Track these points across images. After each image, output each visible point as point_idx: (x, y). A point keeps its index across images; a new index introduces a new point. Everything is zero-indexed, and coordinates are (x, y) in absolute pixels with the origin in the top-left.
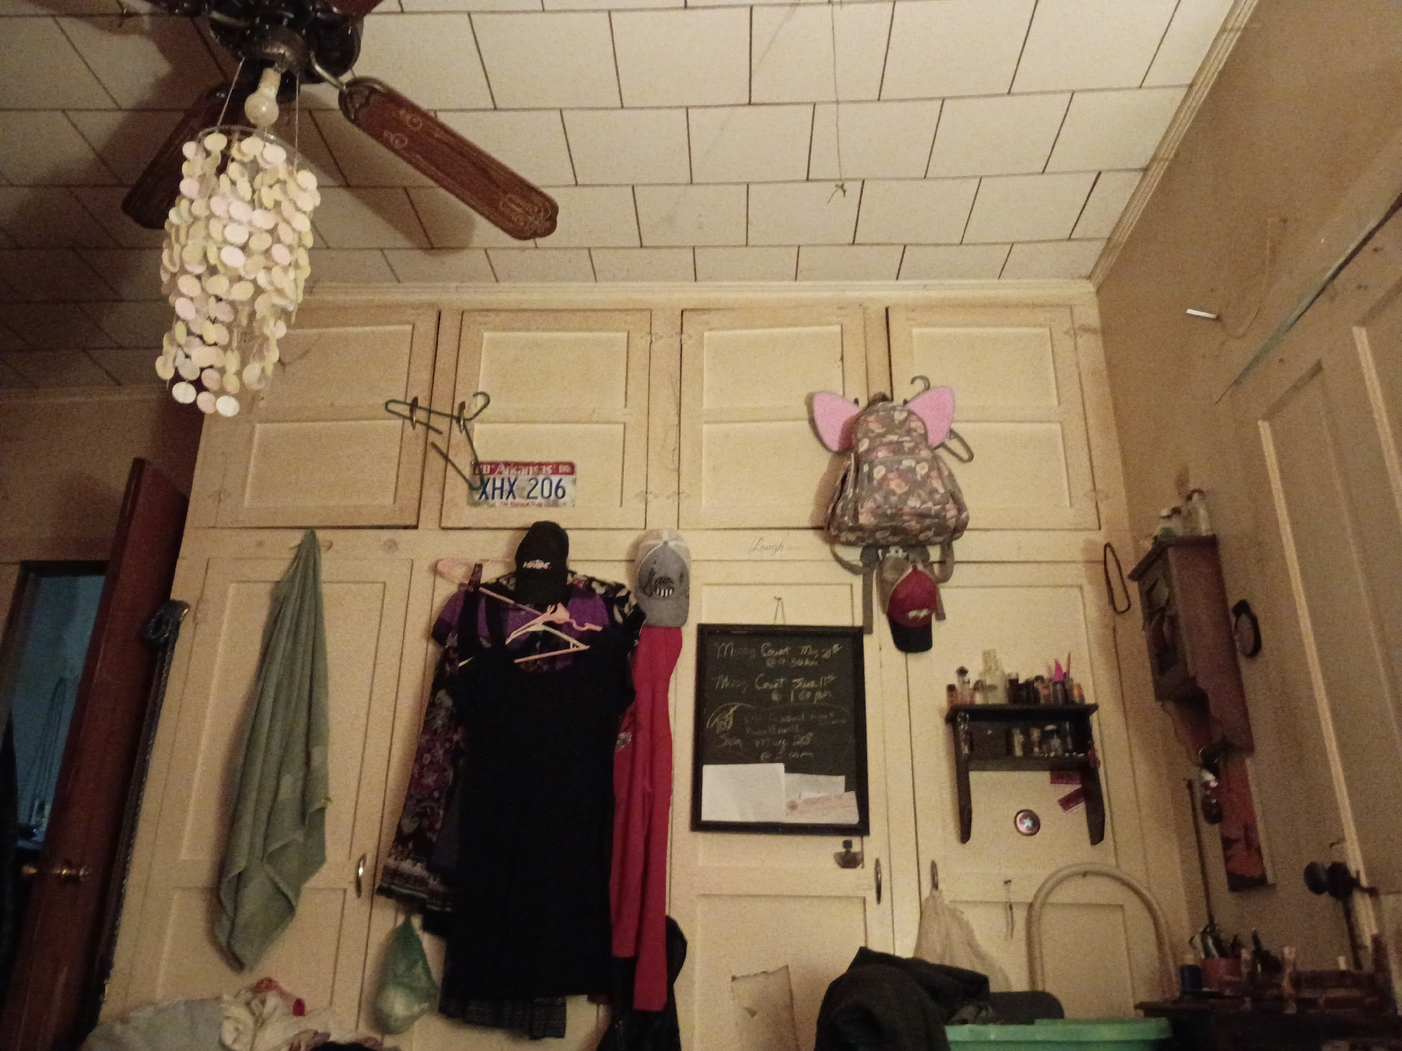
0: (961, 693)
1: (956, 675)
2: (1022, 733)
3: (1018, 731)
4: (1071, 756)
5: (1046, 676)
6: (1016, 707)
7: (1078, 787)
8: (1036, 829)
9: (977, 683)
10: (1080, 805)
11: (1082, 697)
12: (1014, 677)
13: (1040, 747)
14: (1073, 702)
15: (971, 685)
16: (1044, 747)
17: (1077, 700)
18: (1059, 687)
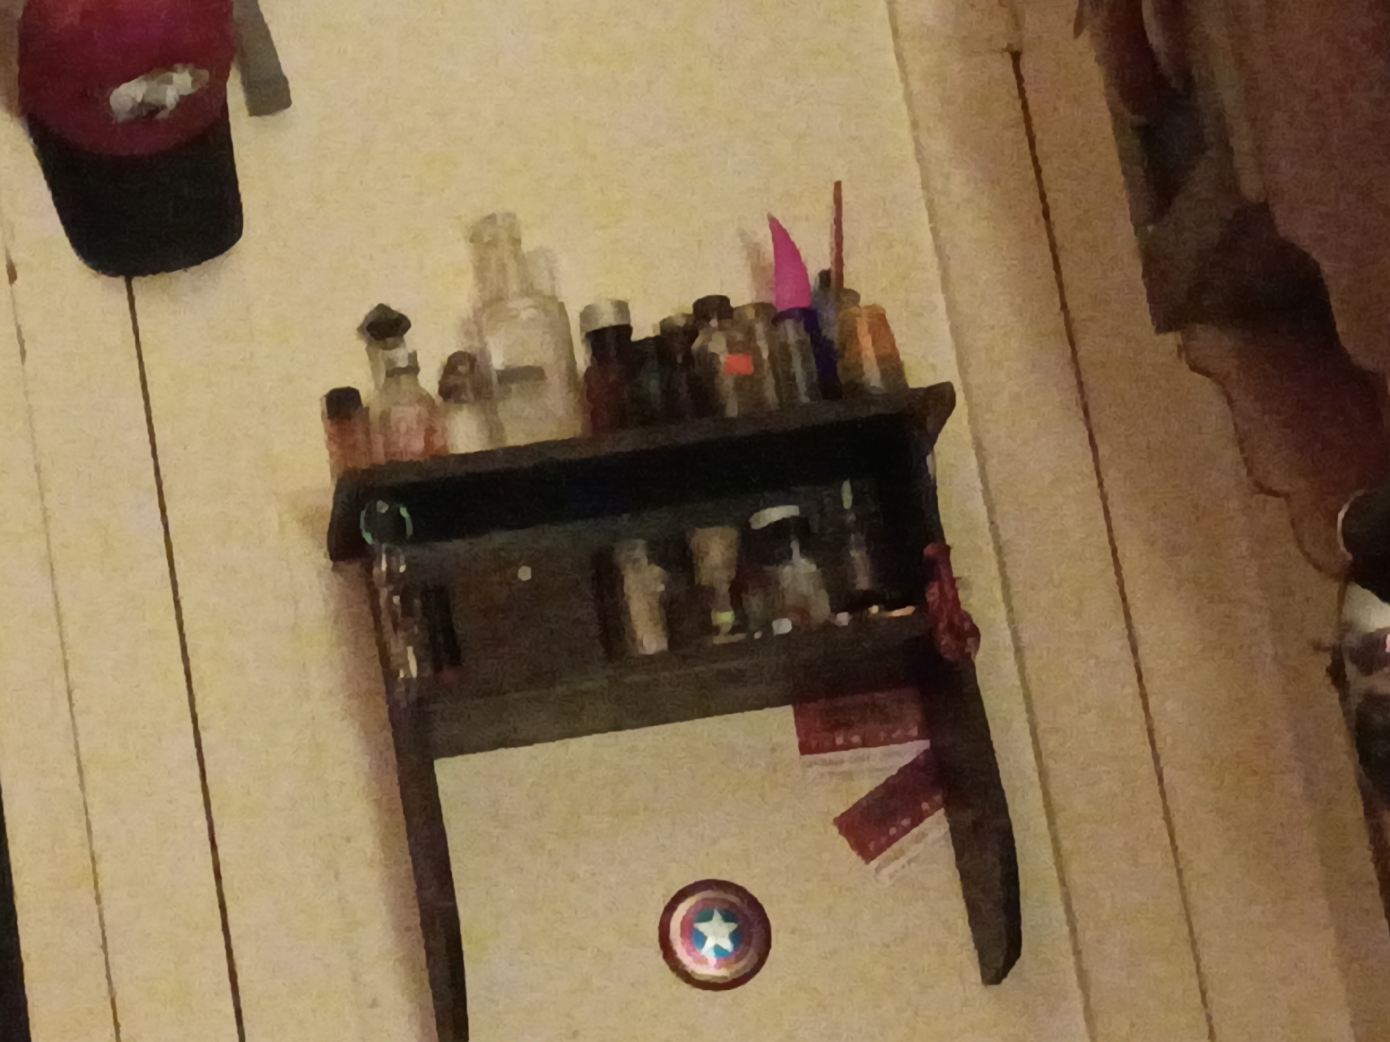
0: (385, 417)
1: (361, 345)
2: (655, 558)
3: (640, 551)
4: (862, 621)
5: (742, 294)
6: (627, 442)
7: (908, 751)
8: (752, 955)
9: (452, 366)
10: (928, 822)
11: (892, 365)
12: (608, 319)
13: (736, 602)
14: (857, 389)
15: (429, 380)
16: (755, 603)
17: (873, 376)
18: (791, 332)
